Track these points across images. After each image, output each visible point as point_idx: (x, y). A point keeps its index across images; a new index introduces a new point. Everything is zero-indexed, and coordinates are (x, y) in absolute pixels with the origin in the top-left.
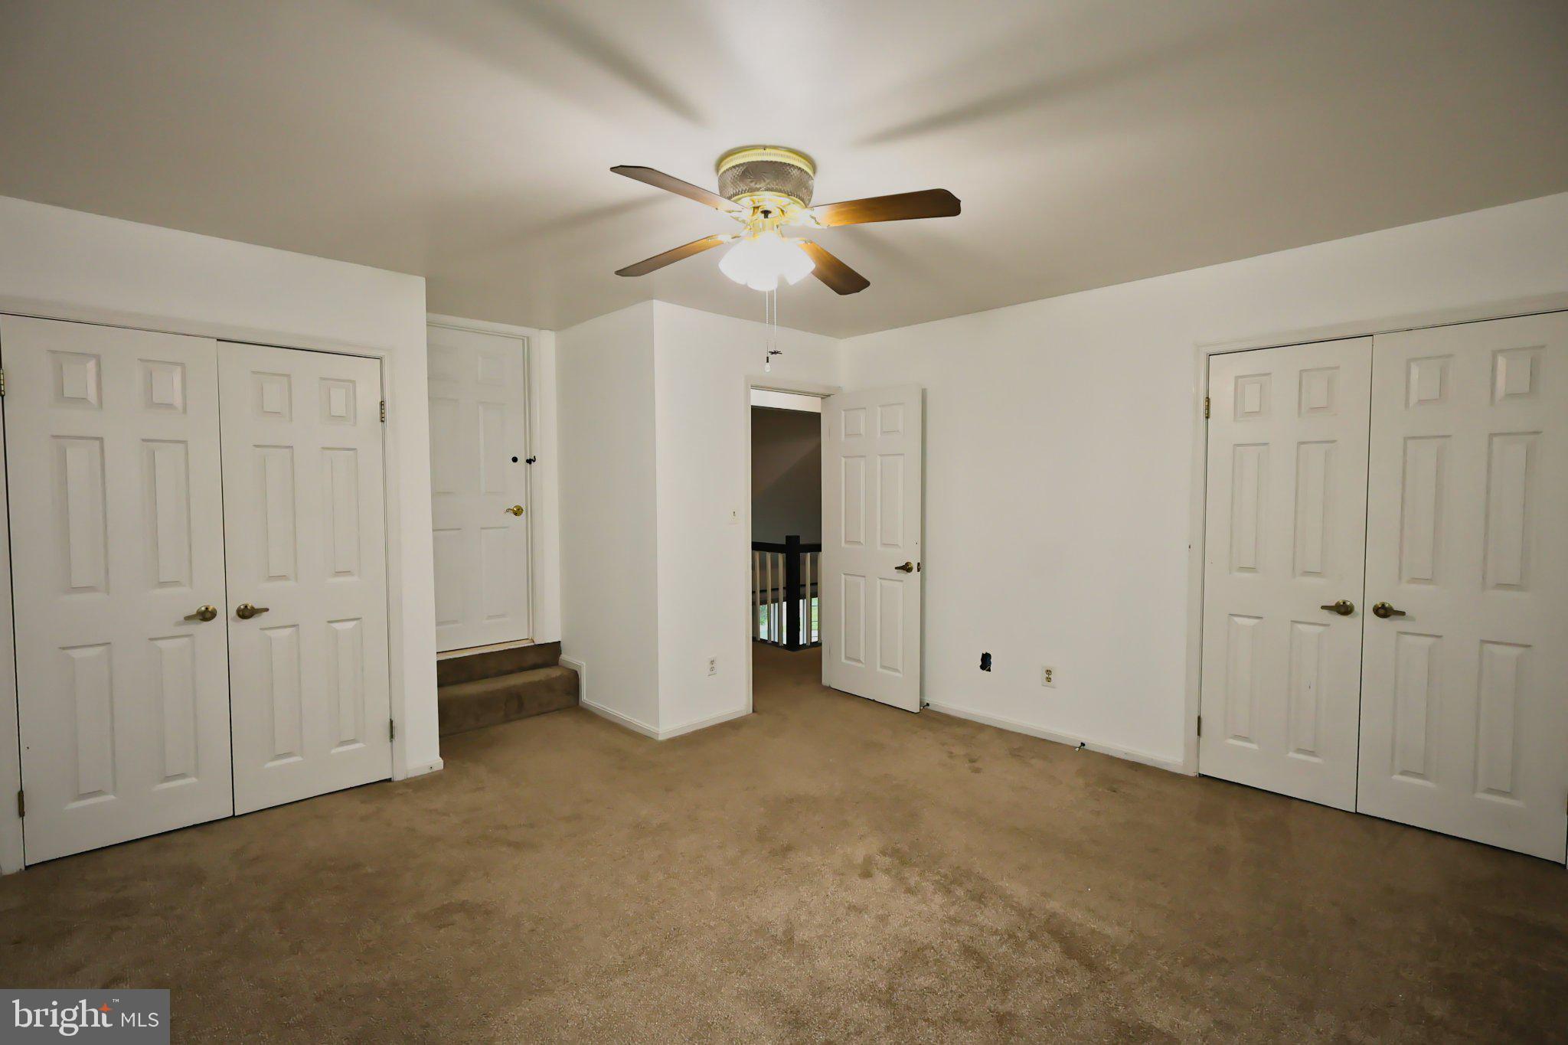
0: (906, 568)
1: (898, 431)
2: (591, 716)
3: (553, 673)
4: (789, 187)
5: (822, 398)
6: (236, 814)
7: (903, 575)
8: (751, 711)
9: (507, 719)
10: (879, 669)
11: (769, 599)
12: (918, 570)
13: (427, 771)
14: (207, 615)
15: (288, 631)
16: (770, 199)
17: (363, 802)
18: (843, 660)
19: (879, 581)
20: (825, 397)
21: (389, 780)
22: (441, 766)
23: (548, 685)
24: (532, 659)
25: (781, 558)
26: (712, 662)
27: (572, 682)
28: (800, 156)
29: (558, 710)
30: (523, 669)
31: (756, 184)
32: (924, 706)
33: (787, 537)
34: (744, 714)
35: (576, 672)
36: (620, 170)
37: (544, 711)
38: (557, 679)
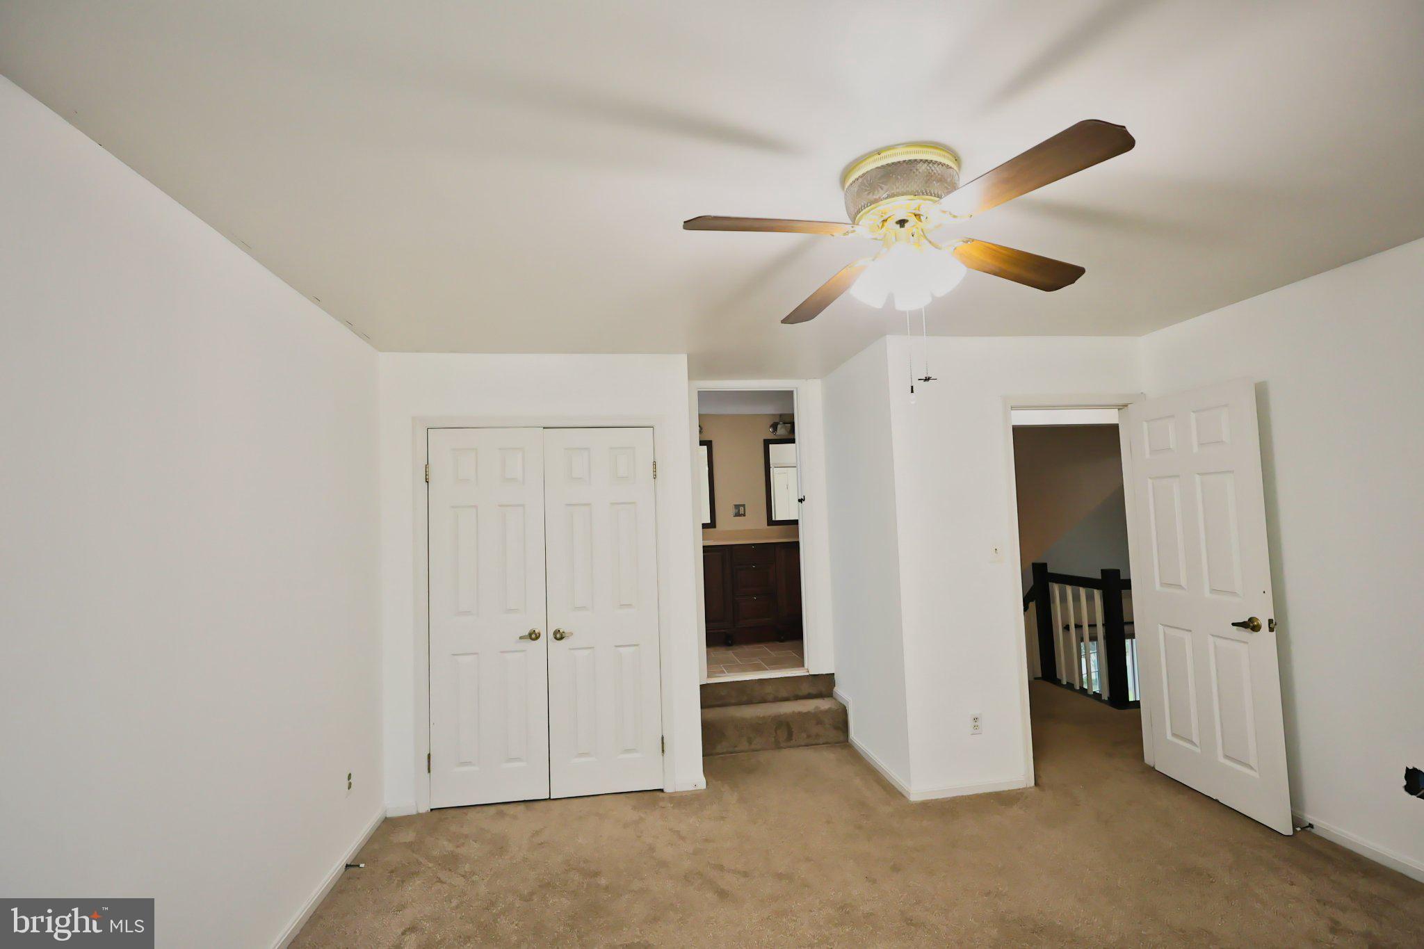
0: (1251, 625)
1: (1222, 441)
2: (856, 757)
3: (823, 704)
4: (914, 186)
5: (1119, 409)
6: (552, 798)
7: (1245, 634)
8: (1032, 783)
9: (778, 747)
10: (1222, 760)
11: (1087, 637)
12: (1271, 630)
13: (691, 788)
14: (534, 636)
15: (587, 652)
16: (900, 206)
17: (634, 808)
18: (1169, 737)
19: (1211, 639)
20: (1122, 407)
21: (661, 790)
22: (704, 786)
23: (816, 717)
24: (806, 689)
25: (1097, 594)
26: (976, 719)
27: (840, 720)
28: (927, 146)
29: (827, 743)
30: (798, 698)
31: (873, 194)
32: (1302, 827)
33: (1102, 570)
34: (1021, 786)
35: (845, 707)
36: (691, 224)
37: (812, 743)
38: (826, 712)
